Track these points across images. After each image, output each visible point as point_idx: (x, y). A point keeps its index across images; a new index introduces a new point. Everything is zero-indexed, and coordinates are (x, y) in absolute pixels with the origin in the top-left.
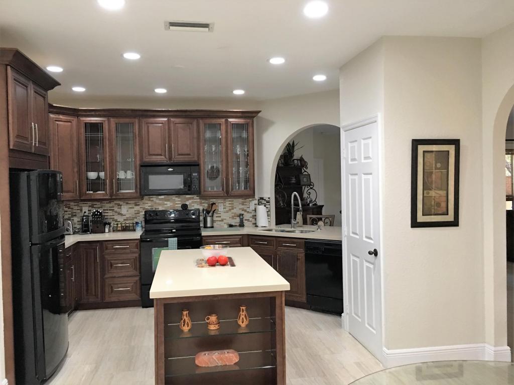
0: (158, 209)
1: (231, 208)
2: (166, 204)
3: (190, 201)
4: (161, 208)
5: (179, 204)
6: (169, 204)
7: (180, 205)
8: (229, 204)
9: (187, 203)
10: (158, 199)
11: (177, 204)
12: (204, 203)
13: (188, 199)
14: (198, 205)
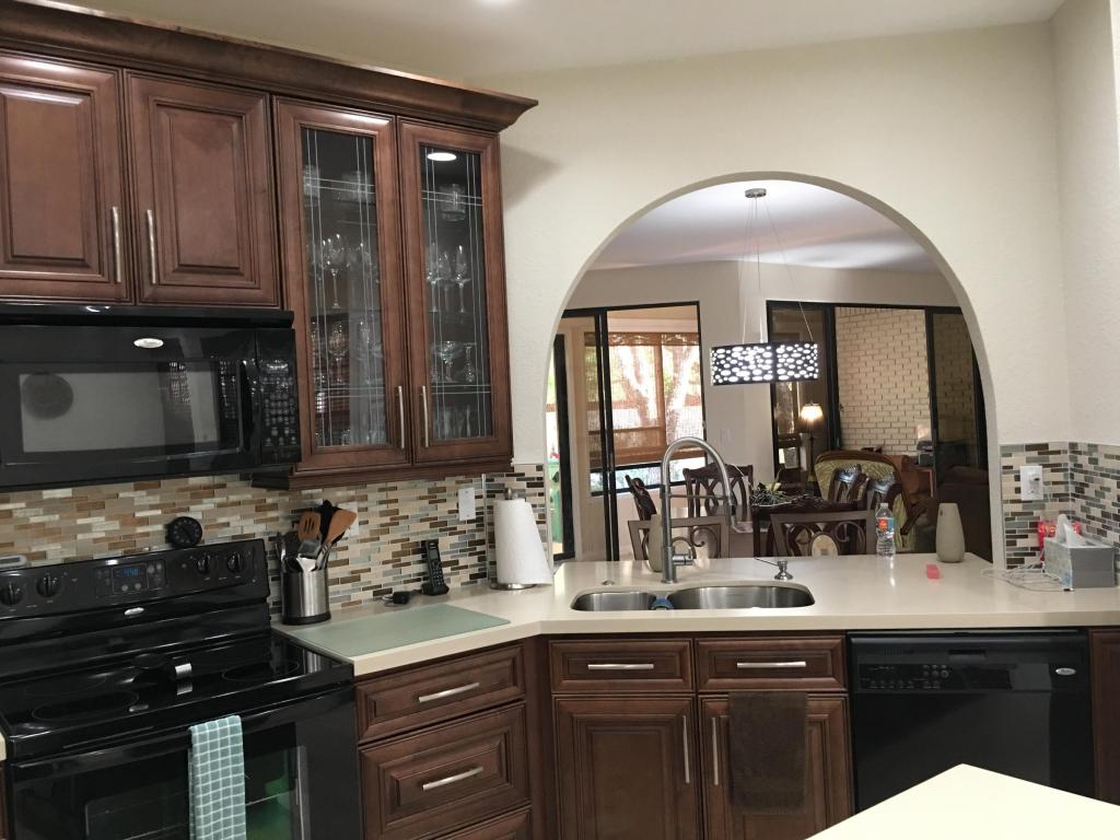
0: (43, 555)
1: (387, 520)
2: (87, 528)
3: (208, 504)
4: (56, 553)
5: (154, 520)
6: (100, 526)
7: (160, 527)
8: (381, 503)
9: (196, 513)
10: (41, 503)
11: (144, 521)
12: (274, 507)
13: (198, 495)
14: (244, 517)
